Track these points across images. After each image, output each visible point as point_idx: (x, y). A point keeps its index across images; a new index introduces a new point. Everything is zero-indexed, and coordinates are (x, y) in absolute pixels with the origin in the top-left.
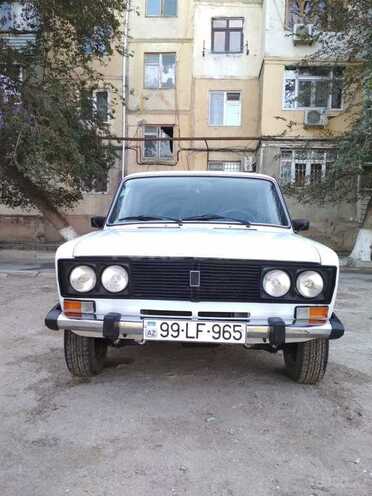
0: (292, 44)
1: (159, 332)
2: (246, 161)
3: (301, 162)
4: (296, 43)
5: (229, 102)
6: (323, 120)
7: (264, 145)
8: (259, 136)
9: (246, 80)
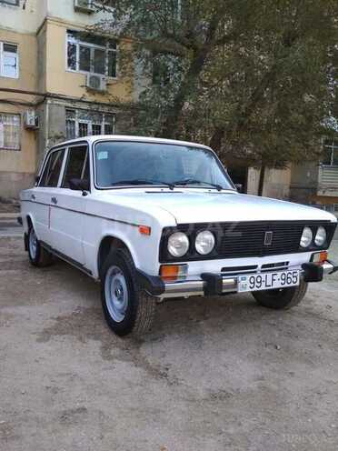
0: (73, 10)
1: (249, 285)
2: (28, 115)
3: (84, 121)
4: (77, 10)
5: (6, 53)
6: (103, 87)
7: (49, 102)
8: (43, 92)
9: (22, 34)
